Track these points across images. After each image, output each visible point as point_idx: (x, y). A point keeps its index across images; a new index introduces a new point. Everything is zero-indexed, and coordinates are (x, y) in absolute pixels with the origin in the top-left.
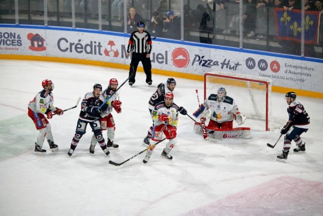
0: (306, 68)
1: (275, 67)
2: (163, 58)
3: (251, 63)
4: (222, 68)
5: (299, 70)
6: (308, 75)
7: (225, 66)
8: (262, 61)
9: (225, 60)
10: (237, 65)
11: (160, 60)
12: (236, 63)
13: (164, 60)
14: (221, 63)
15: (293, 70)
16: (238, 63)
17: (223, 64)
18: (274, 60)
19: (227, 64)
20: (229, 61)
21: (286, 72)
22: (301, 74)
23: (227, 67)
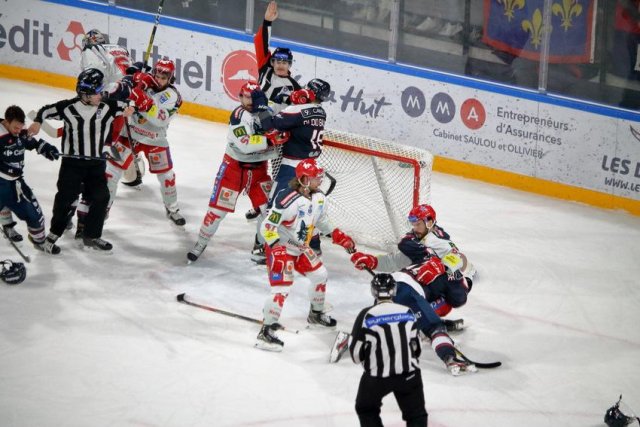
0: (549, 123)
1: (473, 115)
2: (200, 75)
3: (413, 102)
4: (344, 108)
5: (531, 127)
6: (553, 140)
7: (351, 105)
8: (442, 97)
9: (352, 89)
10: (381, 103)
11: (193, 80)
12: (379, 100)
13: (204, 80)
14: (342, 97)
15: (516, 125)
16: (383, 99)
17: (346, 99)
18: (472, 97)
19: (357, 100)
20: (361, 92)
21: (499, 129)
22: (536, 137)
23: (355, 109)
